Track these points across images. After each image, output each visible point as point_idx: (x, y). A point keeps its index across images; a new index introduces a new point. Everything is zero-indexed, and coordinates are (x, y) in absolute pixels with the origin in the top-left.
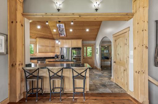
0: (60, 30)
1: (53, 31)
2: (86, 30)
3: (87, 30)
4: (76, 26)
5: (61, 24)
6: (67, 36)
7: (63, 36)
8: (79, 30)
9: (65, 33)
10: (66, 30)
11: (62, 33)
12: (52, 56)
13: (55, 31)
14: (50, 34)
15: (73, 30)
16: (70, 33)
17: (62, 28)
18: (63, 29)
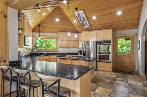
0: (80, 20)
1: (74, 23)
2: (116, 13)
3: (119, 13)
4: (99, 10)
5: (80, 12)
6: (91, 26)
7: (86, 27)
8: (106, 16)
9: (88, 23)
10: (87, 18)
11: (84, 24)
12: (75, 52)
13: (75, 21)
14: (72, 26)
15: (97, 17)
16: (94, 21)
17: (82, 16)
18: (84, 18)
